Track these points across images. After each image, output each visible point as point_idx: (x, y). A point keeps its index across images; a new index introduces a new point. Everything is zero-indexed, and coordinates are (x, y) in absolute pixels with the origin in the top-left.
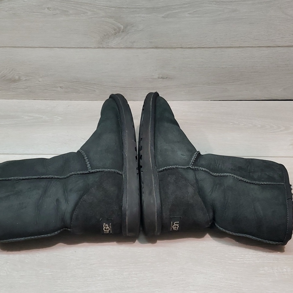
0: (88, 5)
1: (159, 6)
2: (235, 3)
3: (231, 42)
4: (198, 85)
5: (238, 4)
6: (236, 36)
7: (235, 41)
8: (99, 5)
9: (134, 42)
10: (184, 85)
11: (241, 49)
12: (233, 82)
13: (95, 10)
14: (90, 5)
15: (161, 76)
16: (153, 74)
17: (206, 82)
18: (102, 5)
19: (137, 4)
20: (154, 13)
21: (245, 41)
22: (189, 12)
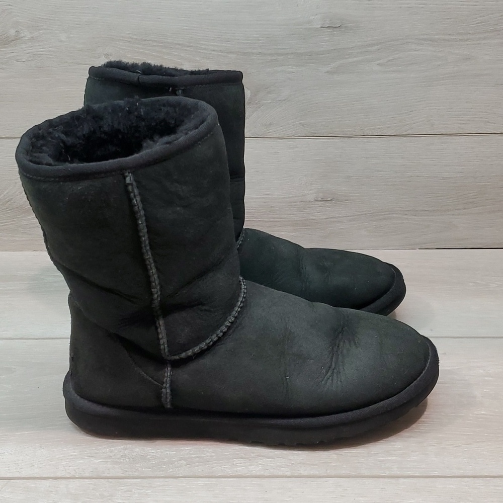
0: (185, 48)
1: (322, 49)
2: (468, 43)
3: (460, 124)
4: (395, 215)
5: (473, 44)
6: (470, 111)
7: (469, 120)
8: (205, 49)
9: (271, 124)
10: (366, 214)
11: (480, 138)
12: (465, 209)
13: (198, 59)
14: (188, 49)
15: (321, 196)
16: (306, 192)
17: (411, 209)
18: (212, 48)
19: (279, 47)
20: (312, 63)
21: (488, 122)
22: (379, 62)
